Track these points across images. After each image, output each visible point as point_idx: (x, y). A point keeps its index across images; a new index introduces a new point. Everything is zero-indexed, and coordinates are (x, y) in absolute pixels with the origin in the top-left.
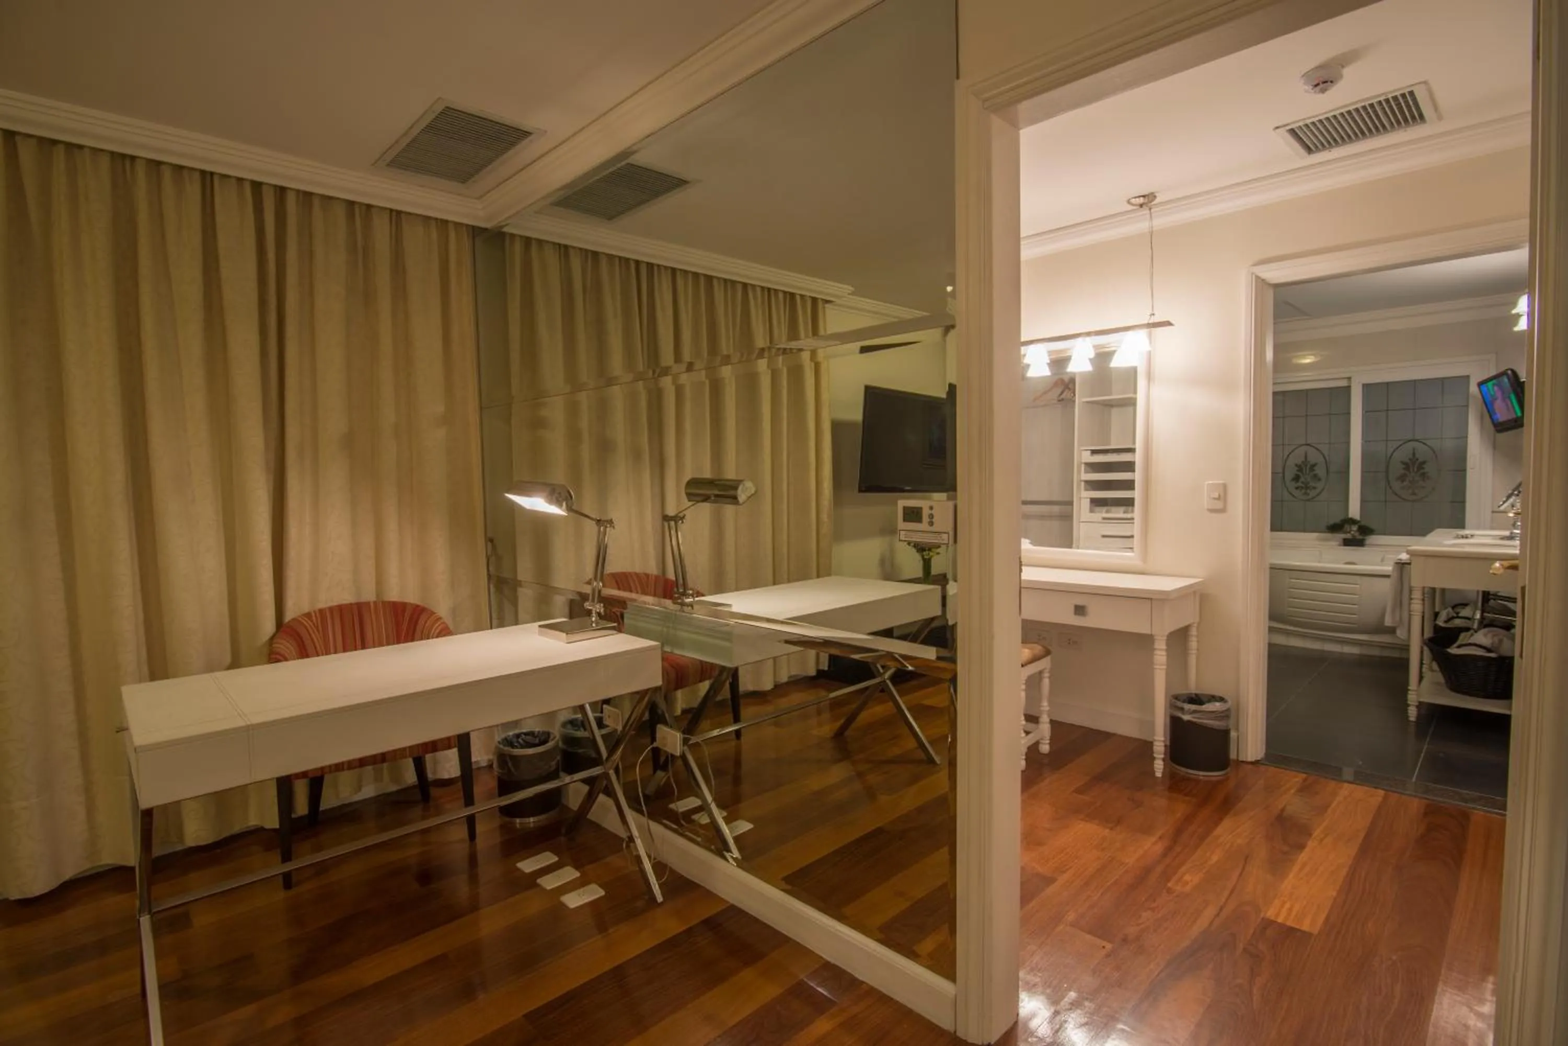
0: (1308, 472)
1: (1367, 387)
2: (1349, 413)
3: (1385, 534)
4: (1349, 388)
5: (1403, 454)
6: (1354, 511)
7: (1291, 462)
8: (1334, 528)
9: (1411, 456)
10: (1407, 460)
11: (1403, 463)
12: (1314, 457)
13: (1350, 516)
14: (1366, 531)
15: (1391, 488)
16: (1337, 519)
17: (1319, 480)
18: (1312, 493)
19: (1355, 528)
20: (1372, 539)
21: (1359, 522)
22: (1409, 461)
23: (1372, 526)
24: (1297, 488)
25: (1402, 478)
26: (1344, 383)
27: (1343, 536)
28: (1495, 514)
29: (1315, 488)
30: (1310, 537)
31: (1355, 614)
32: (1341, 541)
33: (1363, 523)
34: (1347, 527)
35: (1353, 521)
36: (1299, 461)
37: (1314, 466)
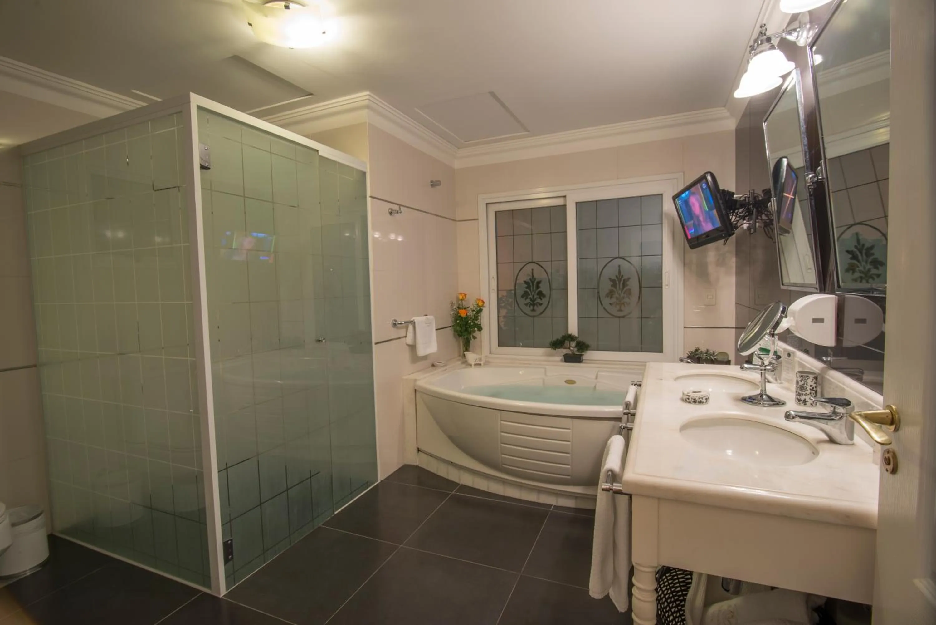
0: (534, 289)
1: (579, 205)
2: (565, 232)
3: (598, 350)
4: (565, 206)
5: (610, 272)
6: (573, 328)
7: (521, 280)
8: (557, 344)
9: (617, 274)
10: (614, 277)
11: (611, 280)
12: (539, 275)
13: (570, 332)
14: (583, 347)
15: (602, 304)
16: (558, 336)
17: (544, 296)
18: (539, 309)
19: (573, 344)
20: (589, 355)
21: (576, 338)
22: (615, 278)
23: (588, 341)
24: (526, 305)
25: (610, 294)
26: (560, 202)
27: (565, 351)
28: (686, 329)
29: (541, 304)
30: (538, 353)
31: (568, 465)
32: (562, 358)
33: (580, 339)
34: (567, 343)
35: (571, 338)
36: (527, 279)
37: (539, 283)
